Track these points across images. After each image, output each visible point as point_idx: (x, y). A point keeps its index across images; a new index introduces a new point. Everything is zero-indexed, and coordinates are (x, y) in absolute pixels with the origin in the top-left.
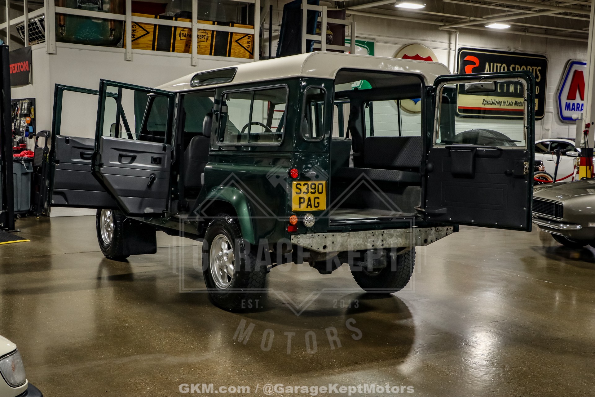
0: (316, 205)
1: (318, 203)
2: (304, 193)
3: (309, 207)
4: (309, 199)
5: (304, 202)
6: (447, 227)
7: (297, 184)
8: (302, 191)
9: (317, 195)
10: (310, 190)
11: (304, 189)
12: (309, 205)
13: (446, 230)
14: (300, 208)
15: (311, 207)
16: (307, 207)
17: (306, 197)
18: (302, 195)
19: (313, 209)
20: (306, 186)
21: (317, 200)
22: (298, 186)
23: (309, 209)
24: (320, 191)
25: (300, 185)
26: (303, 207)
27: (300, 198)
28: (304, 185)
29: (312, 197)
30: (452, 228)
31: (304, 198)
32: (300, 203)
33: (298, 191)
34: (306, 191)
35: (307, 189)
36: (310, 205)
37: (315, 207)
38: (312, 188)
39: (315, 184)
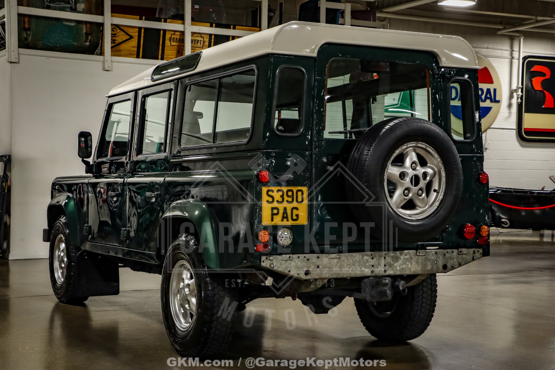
0: (295, 217)
1: (297, 215)
2: (277, 201)
3: (285, 220)
4: (285, 209)
5: (277, 214)
6: (474, 249)
7: (268, 191)
8: (275, 200)
9: (295, 204)
10: (286, 198)
11: (277, 196)
12: (285, 218)
13: (472, 253)
14: (272, 220)
15: (288, 220)
16: (282, 220)
17: (281, 207)
18: (275, 205)
19: (290, 223)
20: (280, 193)
21: (295, 212)
22: (270, 193)
23: (285, 223)
24: (300, 199)
25: (273, 191)
26: (278, 221)
27: (273, 209)
28: (278, 191)
29: (289, 207)
30: (481, 251)
31: (277, 209)
32: (273, 215)
33: (270, 199)
34: (281, 199)
35: (282, 196)
36: (287, 218)
37: (293, 220)
38: (288, 196)
39: (292, 191)
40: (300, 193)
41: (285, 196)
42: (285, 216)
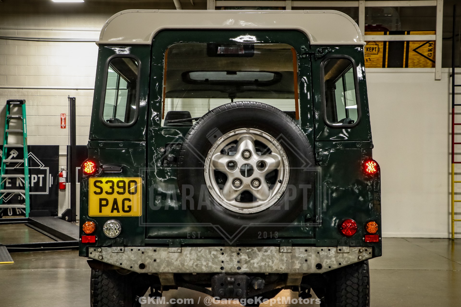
0: (126, 209)
1: (130, 207)
2: (106, 192)
3: (115, 211)
4: (115, 200)
5: (106, 205)
6: (360, 248)
7: (96, 182)
8: (104, 191)
9: (127, 195)
10: (116, 189)
11: (106, 187)
12: (115, 209)
13: (357, 252)
14: (100, 211)
15: (118, 212)
16: (112, 212)
17: (111, 198)
18: (104, 196)
19: (122, 214)
21: (127, 203)
22: (98, 184)
23: (115, 214)
24: (133, 190)
25: (101, 182)
26: (107, 211)
27: (101, 200)
28: (107, 182)
29: (120, 198)
30: (370, 250)
31: (107, 200)
32: (101, 206)
33: (98, 190)
34: (110, 191)
35: (112, 187)
36: (117, 209)
37: (124, 211)
38: (118, 187)
39: (124, 182)
40: (133, 185)
41: (115, 187)
42: (115, 207)
